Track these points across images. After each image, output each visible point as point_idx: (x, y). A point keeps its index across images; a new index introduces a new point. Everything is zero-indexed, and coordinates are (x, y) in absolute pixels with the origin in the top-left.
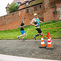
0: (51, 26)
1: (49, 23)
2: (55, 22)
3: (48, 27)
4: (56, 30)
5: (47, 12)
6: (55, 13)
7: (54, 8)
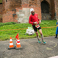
1: (8, 24)
2: (14, 24)
3: (9, 28)
4: (17, 31)
6: (15, 16)
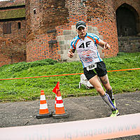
0: (46, 71)
1: (40, 65)
2: (52, 64)
3: (40, 73)
5: (37, 41)
6: (53, 44)
7: (51, 34)
